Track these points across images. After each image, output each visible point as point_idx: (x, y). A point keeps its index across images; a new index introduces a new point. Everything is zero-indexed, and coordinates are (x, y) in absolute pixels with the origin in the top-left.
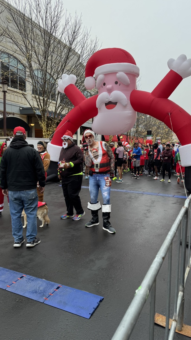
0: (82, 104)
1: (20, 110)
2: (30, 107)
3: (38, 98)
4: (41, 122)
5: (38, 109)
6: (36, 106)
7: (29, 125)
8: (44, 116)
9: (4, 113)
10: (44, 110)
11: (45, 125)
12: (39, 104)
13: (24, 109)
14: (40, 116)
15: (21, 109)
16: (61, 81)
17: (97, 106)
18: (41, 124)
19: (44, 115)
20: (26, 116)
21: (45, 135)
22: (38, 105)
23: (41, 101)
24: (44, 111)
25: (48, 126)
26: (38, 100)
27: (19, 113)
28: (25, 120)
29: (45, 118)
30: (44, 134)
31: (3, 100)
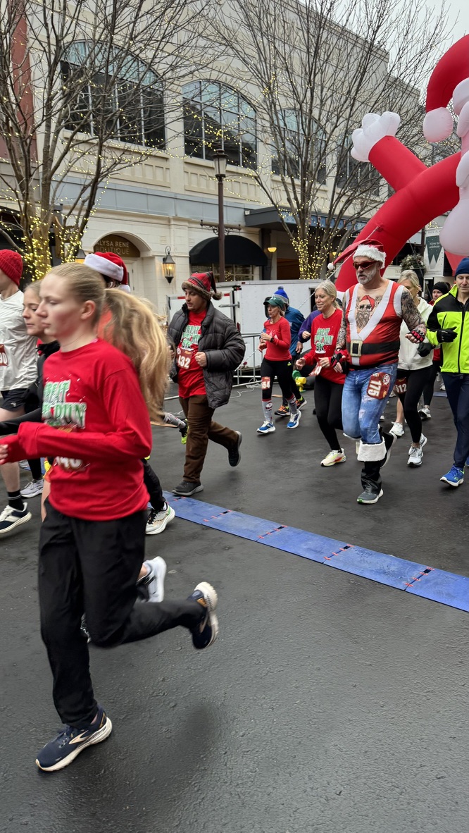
0: (417, 182)
1: (245, 216)
2: (272, 205)
3: (289, 184)
4: (295, 240)
5: (290, 210)
6: (285, 203)
7: (265, 251)
8: (303, 225)
9: (220, 227)
10: (303, 210)
11: (305, 248)
12: (292, 196)
13: (254, 213)
14: (293, 227)
15: (248, 213)
16: (362, 133)
17: (458, 183)
18: (295, 246)
19: (303, 222)
20: (258, 230)
21: (306, 272)
22: (289, 200)
23: (297, 189)
24: (303, 213)
25: (311, 250)
26: (290, 188)
27: (243, 224)
28: (256, 240)
29: (306, 230)
30: (301, 269)
31: (217, 198)
